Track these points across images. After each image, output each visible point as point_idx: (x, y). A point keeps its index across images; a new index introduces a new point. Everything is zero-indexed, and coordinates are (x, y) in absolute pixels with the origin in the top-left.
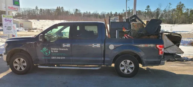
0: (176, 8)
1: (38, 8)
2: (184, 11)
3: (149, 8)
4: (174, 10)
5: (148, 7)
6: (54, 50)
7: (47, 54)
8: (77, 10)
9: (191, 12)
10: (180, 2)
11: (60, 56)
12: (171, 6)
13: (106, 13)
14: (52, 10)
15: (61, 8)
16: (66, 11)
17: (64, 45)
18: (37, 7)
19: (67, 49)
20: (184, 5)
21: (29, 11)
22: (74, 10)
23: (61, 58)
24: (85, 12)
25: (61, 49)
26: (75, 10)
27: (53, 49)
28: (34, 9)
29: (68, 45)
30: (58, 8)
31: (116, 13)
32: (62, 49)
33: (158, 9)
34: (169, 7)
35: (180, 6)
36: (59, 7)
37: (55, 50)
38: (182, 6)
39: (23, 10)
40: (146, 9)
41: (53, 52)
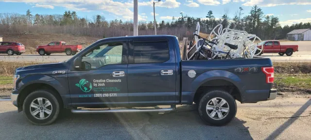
0: (250, 15)
1: (30, 13)
2: (263, 20)
3: (211, 15)
4: (248, 18)
5: (210, 13)
6: (97, 83)
7: (86, 89)
8: (99, 17)
9: (272, 20)
10: (256, 6)
11: (109, 92)
12: (242, 12)
13: (148, 23)
14: (56, 17)
15: (73, 14)
16: (82, 18)
17: (115, 74)
18: (28, 12)
19: (120, 81)
20: (261, 11)
21: (16, 18)
22: (94, 17)
23: (111, 95)
24: (114, 20)
25: (110, 81)
26: (96, 18)
27: (97, 81)
28: (24, 15)
29: (122, 74)
30: (66, 13)
31: (163, 22)
32: (112, 81)
33: (224, 16)
34: (240, 14)
35: (256, 12)
36: (69, 12)
37: (100, 83)
38: (258, 12)
39: (4, 17)
40: (207, 17)
41: (97, 87)
